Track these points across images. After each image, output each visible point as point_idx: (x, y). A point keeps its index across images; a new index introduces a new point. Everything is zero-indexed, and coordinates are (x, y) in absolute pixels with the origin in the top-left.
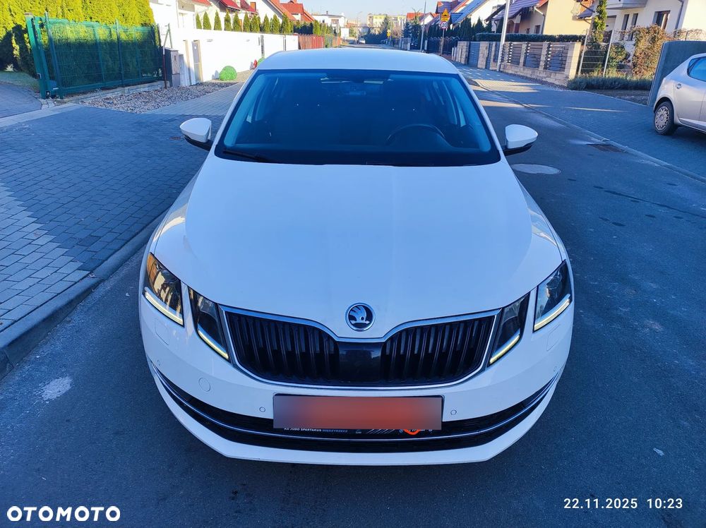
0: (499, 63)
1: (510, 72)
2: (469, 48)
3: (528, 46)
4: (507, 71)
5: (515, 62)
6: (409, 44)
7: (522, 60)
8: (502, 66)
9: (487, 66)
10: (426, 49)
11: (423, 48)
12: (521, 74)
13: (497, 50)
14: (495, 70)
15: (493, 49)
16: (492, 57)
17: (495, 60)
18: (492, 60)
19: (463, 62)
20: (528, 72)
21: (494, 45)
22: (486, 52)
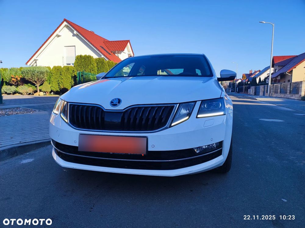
0: (268, 93)
1: (274, 96)
2: (256, 89)
3: (281, 85)
4: (273, 96)
5: (276, 92)
6: (230, 90)
7: (279, 91)
8: (270, 94)
9: (264, 95)
10: (237, 91)
11: (236, 91)
12: (279, 96)
13: (267, 88)
14: (267, 96)
15: (266, 88)
16: (266, 91)
17: (267, 92)
18: (266, 93)
19: (253, 95)
20: (282, 95)
21: (266, 86)
22: (263, 89)
